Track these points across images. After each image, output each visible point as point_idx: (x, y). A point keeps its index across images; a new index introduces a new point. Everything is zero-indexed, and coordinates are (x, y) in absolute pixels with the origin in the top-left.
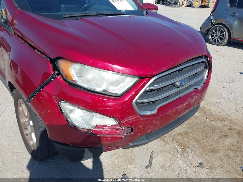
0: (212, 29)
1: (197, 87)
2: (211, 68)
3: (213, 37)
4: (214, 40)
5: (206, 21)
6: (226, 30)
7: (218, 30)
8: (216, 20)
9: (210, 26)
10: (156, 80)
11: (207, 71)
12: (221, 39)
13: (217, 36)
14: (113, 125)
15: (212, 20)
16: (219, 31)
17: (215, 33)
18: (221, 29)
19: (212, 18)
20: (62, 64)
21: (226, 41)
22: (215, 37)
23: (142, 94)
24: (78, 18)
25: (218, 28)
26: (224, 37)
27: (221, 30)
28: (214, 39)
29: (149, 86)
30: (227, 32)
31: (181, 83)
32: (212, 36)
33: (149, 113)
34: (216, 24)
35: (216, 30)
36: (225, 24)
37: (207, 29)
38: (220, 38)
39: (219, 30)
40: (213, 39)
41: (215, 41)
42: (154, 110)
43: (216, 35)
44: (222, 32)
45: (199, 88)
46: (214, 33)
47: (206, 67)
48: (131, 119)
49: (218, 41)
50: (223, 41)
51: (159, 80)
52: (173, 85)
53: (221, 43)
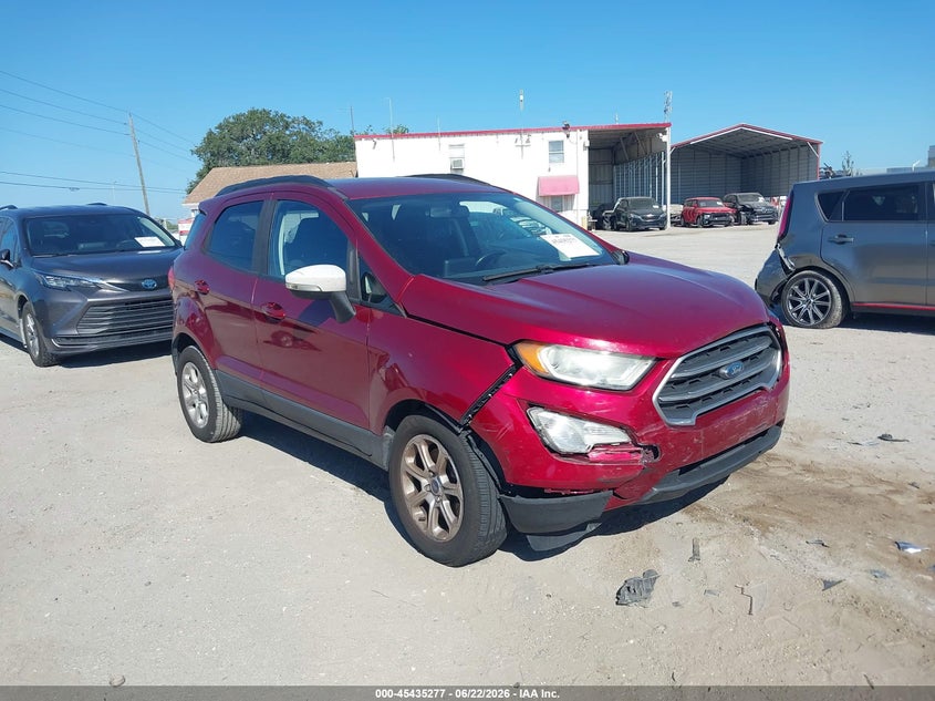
0: (792, 283)
1: (763, 385)
2: (788, 360)
3: (799, 307)
4: (801, 314)
5: (766, 264)
6: (829, 282)
7: (807, 284)
8: (795, 259)
9: (783, 277)
10: (683, 362)
11: (779, 353)
12: (823, 309)
13: (808, 302)
14: (622, 444)
15: (785, 260)
16: (811, 288)
17: (800, 293)
18: (817, 281)
19: (782, 254)
20: (524, 351)
21: (837, 314)
22: (805, 306)
23: (664, 388)
24: (513, 279)
25: (806, 280)
26: (829, 304)
27: (815, 285)
28: (803, 311)
29: (674, 372)
30: (834, 289)
31: (730, 371)
32: (795, 304)
33: (682, 423)
34: (798, 271)
35: (802, 287)
36: (825, 267)
37: (775, 284)
38: (819, 307)
39: (812, 284)
40: (798, 312)
41: (806, 317)
42: (690, 418)
43: (804, 299)
44: (820, 290)
45: (769, 387)
46: (797, 295)
47: (773, 346)
48: (653, 429)
49: (816, 317)
50: (829, 315)
51: (690, 362)
52: (715, 372)
53: (825, 321)
